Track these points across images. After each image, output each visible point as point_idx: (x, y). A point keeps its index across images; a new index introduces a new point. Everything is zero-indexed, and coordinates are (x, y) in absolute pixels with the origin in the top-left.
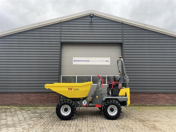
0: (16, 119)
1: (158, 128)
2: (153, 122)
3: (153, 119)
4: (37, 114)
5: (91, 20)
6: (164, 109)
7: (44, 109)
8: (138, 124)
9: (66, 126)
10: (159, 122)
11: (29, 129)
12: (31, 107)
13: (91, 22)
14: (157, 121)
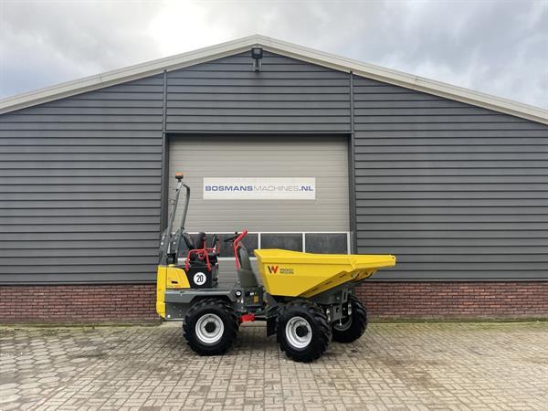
0: (25, 361)
1: (432, 381)
2: (423, 367)
3: (429, 358)
4: (90, 348)
5: (257, 65)
6: (471, 330)
7: (114, 333)
8: (378, 370)
9: (168, 378)
10: (443, 364)
11: (58, 387)
12: (75, 326)
13: (257, 71)
14: (436, 363)
